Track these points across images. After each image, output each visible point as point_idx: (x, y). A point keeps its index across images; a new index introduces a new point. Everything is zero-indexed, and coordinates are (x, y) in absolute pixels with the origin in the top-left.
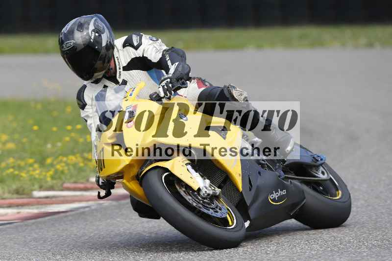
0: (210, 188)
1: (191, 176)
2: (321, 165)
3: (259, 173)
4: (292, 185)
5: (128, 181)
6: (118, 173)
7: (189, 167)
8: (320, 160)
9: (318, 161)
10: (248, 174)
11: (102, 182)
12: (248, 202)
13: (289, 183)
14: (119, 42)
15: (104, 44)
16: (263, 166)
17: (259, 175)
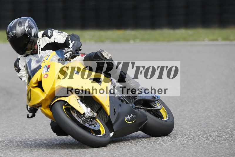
0: (90, 113)
1: (79, 105)
2: (157, 100)
3: (120, 105)
4: (140, 112)
5: (45, 109)
6: (39, 104)
7: (79, 101)
8: (156, 98)
9: (155, 98)
10: (114, 105)
11: (29, 108)
12: (113, 122)
13: (138, 111)
14: (40, 34)
15: (33, 35)
16: (122, 101)
17: (120, 106)
